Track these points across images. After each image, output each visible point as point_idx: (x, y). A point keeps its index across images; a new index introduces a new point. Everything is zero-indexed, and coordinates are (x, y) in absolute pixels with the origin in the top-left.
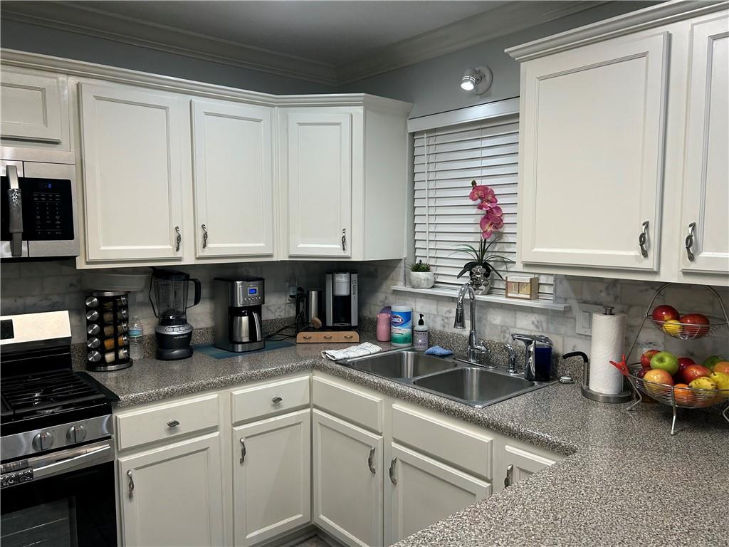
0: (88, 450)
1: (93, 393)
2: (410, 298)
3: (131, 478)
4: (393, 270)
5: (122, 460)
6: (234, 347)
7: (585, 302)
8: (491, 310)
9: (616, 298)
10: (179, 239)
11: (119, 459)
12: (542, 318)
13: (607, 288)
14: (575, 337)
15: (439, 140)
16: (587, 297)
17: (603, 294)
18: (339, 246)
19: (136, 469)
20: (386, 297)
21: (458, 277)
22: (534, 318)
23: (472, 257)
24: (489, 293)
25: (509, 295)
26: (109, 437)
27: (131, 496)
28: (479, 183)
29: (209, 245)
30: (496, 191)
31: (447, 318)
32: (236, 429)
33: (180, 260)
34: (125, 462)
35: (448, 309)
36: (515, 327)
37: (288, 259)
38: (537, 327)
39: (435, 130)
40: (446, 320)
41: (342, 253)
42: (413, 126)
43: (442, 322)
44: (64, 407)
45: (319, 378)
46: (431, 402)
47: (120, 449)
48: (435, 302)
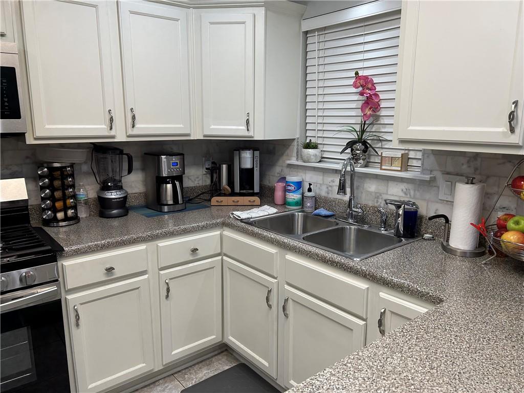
0: (39, 290)
1: (43, 245)
2: (301, 170)
3: (77, 311)
4: (288, 148)
5: (69, 297)
6: (161, 209)
7: (448, 173)
8: (367, 180)
9: (476, 169)
10: (111, 120)
11: (67, 297)
12: (410, 186)
13: (468, 162)
14: (437, 202)
15: (328, 37)
16: (450, 169)
17: (465, 167)
18: (244, 128)
19: (81, 304)
20: (282, 170)
21: (341, 153)
22: (403, 186)
23: (354, 136)
24: (366, 166)
25: (383, 167)
26: (57, 280)
27: (77, 325)
28: (361, 73)
29: (137, 126)
30: (376, 80)
31: (331, 186)
32: (162, 272)
33: (113, 137)
34: (72, 300)
35: (332, 179)
36: (387, 194)
37: (202, 138)
38: (406, 194)
39: (325, 28)
40: (330, 188)
41: (246, 133)
42: (307, 25)
43: (327, 190)
44: (19, 256)
45: (228, 233)
46: (317, 255)
47: (66, 289)
48: (321, 174)
